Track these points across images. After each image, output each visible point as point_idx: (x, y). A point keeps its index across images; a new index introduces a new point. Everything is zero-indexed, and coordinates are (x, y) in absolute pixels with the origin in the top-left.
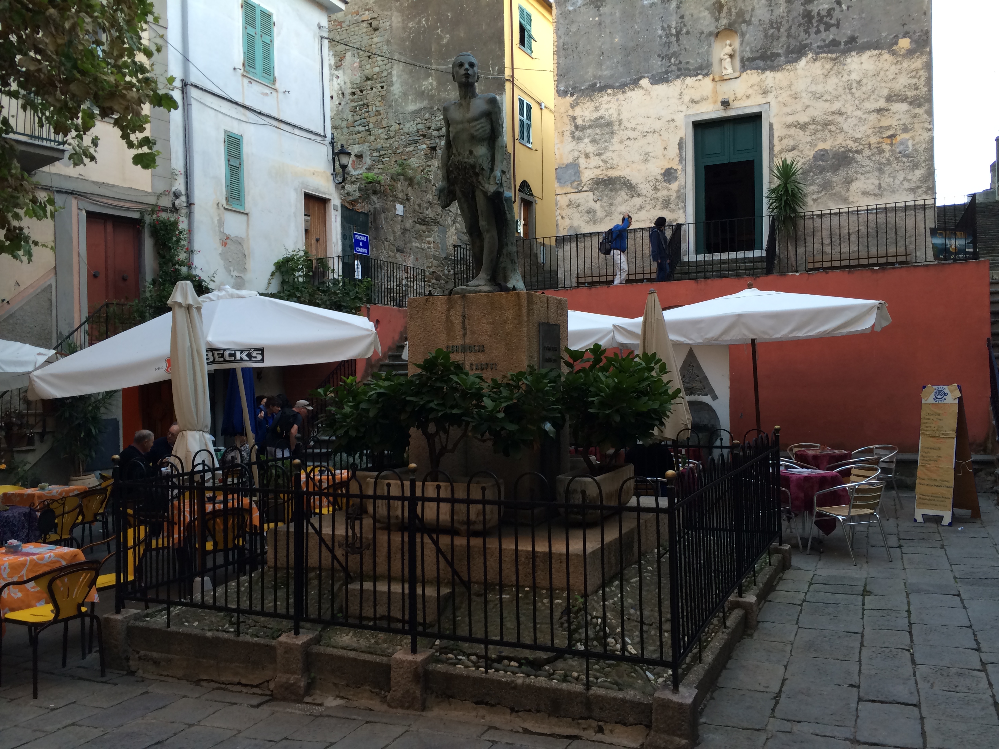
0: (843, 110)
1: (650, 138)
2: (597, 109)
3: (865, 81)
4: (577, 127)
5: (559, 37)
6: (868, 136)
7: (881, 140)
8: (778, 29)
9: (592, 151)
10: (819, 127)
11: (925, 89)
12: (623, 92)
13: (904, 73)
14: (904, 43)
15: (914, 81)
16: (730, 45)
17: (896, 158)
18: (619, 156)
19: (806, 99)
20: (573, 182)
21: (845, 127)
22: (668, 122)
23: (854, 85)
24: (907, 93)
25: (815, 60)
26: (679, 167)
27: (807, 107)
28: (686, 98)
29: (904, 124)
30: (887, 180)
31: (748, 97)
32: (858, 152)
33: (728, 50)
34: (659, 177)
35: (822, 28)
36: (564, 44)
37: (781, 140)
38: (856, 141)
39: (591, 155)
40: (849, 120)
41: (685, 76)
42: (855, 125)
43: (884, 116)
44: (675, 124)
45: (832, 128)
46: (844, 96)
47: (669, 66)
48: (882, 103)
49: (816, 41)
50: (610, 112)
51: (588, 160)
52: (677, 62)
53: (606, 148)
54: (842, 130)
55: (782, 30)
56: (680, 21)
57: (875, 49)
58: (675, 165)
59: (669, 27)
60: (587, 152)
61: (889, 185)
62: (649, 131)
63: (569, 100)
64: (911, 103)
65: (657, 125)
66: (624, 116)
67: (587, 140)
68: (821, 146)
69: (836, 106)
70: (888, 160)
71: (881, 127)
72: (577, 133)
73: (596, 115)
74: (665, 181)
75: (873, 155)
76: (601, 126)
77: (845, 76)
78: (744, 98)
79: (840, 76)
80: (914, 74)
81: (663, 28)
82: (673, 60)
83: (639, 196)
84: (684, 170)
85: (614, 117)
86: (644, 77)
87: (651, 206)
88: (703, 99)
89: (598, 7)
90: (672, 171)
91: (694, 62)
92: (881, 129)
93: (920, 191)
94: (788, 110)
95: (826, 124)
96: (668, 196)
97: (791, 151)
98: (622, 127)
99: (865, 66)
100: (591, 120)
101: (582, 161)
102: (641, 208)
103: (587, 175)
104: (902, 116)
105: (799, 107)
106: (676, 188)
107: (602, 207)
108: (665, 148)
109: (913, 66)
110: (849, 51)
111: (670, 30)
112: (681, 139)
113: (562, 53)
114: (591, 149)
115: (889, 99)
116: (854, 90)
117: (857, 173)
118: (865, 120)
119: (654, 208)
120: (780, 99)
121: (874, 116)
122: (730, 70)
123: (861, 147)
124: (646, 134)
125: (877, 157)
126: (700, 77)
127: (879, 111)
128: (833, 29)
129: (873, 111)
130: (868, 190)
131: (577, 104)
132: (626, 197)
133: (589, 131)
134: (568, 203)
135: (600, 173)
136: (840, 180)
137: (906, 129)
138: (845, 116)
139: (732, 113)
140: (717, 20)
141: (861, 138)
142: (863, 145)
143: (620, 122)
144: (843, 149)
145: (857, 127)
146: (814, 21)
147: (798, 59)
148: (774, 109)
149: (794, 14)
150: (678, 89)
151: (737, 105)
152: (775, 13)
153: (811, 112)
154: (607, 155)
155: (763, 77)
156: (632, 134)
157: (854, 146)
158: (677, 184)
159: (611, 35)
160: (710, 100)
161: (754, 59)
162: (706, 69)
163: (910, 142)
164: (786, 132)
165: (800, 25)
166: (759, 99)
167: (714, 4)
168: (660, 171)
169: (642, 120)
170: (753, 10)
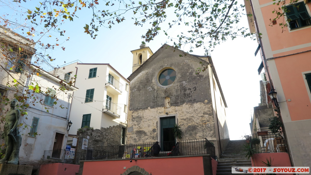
1: (150, 121)
2: (138, 114)
3: (198, 109)
4: (133, 118)
5: (130, 97)
6: (200, 122)
7: (203, 123)
8: (178, 97)
10: (188, 120)
11: (212, 112)
12: (144, 110)
13: (207, 108)
14: (206, 101)
15: (209, 110)
16: (168, 100)
17: (207, 128)
18: (143, 125)
19: (185, 113)
20: (131, 131)
22: (154, 117)
23: (196, 110)
24: (208, 112)
25: (187, 104)
26: (157, 129)
28: (158, 112)
29: (208, 120)
30: (205, 133)
31: (172, 112)
32: (198, 126)
33: (168, 101)
34: (152, 131)
35: (188, 97)
36: (132, 99)
37: (180, 123)
38: (197, 123)
39: (136, 125)
41: (158, 107)
42: (197, 120)
43: (203, 118)
44: (156, 118)
45: (191, 120)
46: (194, 113)
47: (154, 105)
48: (202, 115)
49: (187, 100)
50: (141, 114)
53: (140, 123)
54: (194, 121)
55: (179, 97)
56: (157, 94)
57: (200, 102)
58: (155, 128)
59: (155, 96)
61: (205, 135)
62: (150, 119)
63: (132, 111)
64: (209, 115)
65: (152, 118)
67: (135, 121)
68: (189, 124)
69: (192, 115)
70: (205, 128)
73: (138, 115)
74: (153, 132)
76: (139, 118)
77: (194, 108)
79: (192, 108)
80: (209, 108)
81: (153, 96)
82: (155, 103)
83: (147, 136)
84: (158, 129)
85: (142, 116)
86: (149, 107)
88: (162, 112)
89: (139, 91)
91: (160, 104)
92: (203, 121)
93: (213, 137)
94: (181, 115)
95: (190, 119)
96: (154, 136)
97: (182, 125)
99: (198, 106)
100: (136, 116)
101: (134, 126)
102: (147, 139)
103: (135, 130)
104: (207, 118)
105: (184, 115)
108: (153, 124)
109: (209, 106)
110: (194, 102)
112: (157, 122)
113: (131, 101)
114: (136, 123)
115: (204, 114)
116: (196, 111)
117: (198, 131)
118: (199, 118)
119: (150, 139)
120: (179, 113)
121: (201, 118)
122: (168, 106)
125: (202, 128)
126: (161, 107)
127: (202, 116)
128: (190, 97)
129: (200, 116)
130: (201, 136)
131: (134, 112)
132: (144, 136)
133: (136, 119)
134: (130, 137)
135: (138, 129)
136: (194, 133)
137: (208, 121)
138: (194, 117)
139: (168, 116)
140: (165, 95)
142: (199, 124)
143: (143, 117)
144: (194, 125)
146: (186, 95)
147: (183, 104)
148: (178, 115)
149: (182, 94)
150: (156, 110)
151: (170, 114)
152: (178, 94)
153: (186, 116)
154: (140, 125)
155: (175, 108)
156: (146, 120)
157: (197, 125)
158: (156, 133)
159: (142, 97)
160: (164, 113)
161: (173, 103)
162: (163, 105)
163: (209, 124)
164: (181, 121)
165: (183, 96)
166: (175, 113)
167: (165, 91)
168: (152, 129)
169: (148, 117)
170: (173, 93)
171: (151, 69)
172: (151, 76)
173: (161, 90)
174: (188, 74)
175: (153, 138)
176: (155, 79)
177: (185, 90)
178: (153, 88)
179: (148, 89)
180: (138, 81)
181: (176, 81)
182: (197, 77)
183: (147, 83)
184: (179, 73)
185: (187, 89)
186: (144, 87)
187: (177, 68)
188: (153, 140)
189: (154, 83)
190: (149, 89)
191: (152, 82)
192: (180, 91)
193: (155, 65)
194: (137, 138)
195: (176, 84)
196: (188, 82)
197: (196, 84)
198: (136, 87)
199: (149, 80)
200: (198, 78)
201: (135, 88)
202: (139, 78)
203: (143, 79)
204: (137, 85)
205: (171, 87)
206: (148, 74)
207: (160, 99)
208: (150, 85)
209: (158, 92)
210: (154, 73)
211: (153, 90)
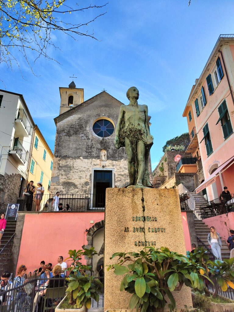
2: (66, 162)
4: (60, 166)
5: (57, 142)
8: (116, 151)
12: (75, 159)
16: (105, 153)
18: (72, 176)
19: (123, 169)
20: (57, 182)
22: (87, 169)
25: (125, 160)
26: (90, 182)
27: (124, 171)
28: (93, 164)
31: (109, 166)
37: (117, 178)
39: (63, 175)
41: (93, 158)
44: (89, 170)
47: (88, 155)
50: (70, 164)
53: (68, 174)
56: (92, 144)
58: (88, 181)
59: (89, 145)
63: (58, 158)
65: (84, 169)
66: (75, 165)
67: (62, 171)
72: (60, 168)
74: (85, 185)
76: (67, 167)
81: (87, 145)
82: (89, 153)
83: (77, 188)
84: (91, 182)
85: (72, 165)
86: (81, 156)
87: (81, 192)
88: (97, 165)
89: (69, 137)
91: (95, 155)
94: (119, 171)
96: (86, 189)
97: (120, 181)
98: (74, 169)
100: (64, 165)
101: (60, 176)
103: (62, 180)
105: (121, 170)
106: (89, 188)
107: (65, 190)
108: (86, 176)
112: (91, 174)
113: (57, 146)
114: (63, 173)
120: (117, 168)
122: (104, 159)
124: (81, 171)
126: (97, 159)
131: (61, 160)
132: (73, 188)
134: (54, 188)
135: (66, 180)
139: (104, 169)
140: (101, 146)
143: (73, 167)
147: (121, 159)
148: (115, 170)
150: (91, 161)
151: (106, 167)
153: (124, 172)
154: (69, 175)
155: (113, 162)
156: (77, 171)
158: (89, 186)
159: (72, 144)
160: (99, 165)
161: (111, 157)
162: (98, 157)
164: (118, 176)
165: (121, 151)
166: (112, 167)
167: (101, 142)
168: (84, 182)
169: (80, 167)
170: (110, 146)
171: (85, 115)
172: (85, 123)
173: (97, 140)
176: (90, 127)
178: (87, 136)
179: (81, 136)
180: (67, 125)
183: (80, 130)
189: (88, 131)
190: (82, 137)
191: (86, 130)
193: (90, 111)
198: (66, 131)
199: (83, 127)
201: (63, 132)
202: (69, 121)
203: (74, 123)
204: (67, 129)
205: (108, 139)
206: (80, 119)
207: (96, 150)
208: (83, 133)
209: (92, 142)
210: (89, 120)
211: (87, 139)
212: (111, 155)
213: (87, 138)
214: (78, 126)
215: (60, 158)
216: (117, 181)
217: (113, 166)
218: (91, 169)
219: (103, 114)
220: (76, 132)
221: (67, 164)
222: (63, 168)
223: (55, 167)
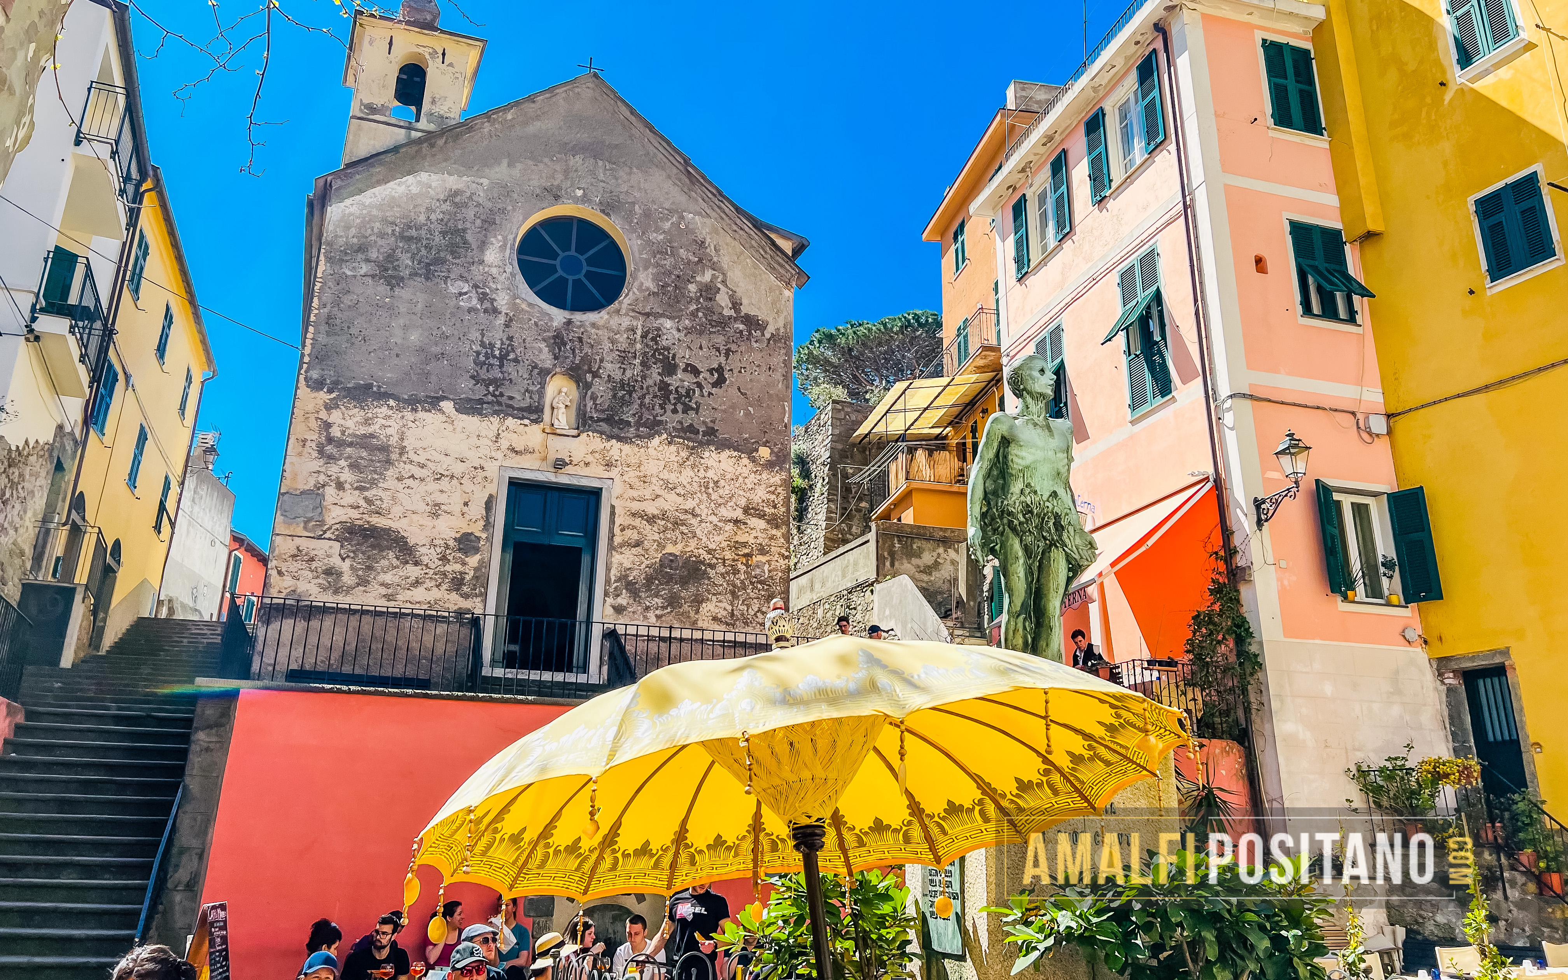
0: (698, 511)
1: (444, 483)
2: (367, 422)
3: (722, 483)
4: (330, 440)
5: (323, 305)
6: (723, 549)
7: (737, 557)
8: (630, 393)
9: (349, 480)
10: (670, 525)
11: (784, 509)
12: (412, 409)
13: (764, 486)
14: (764, 453)
15: (773, 497)
16: (568, 393)
17: (752, 583)
18: (393, 498)
19: (656, 486)
20: (310, 520)
21: (698, 532)
22: (475, 468)
23: (711, 485)
24: (765, 509)
25: (670, 443)
26: (484, 536)
27: (658, 496)
28: (504, 444)
29: (761, 544)
30: (741, 607)
31: (587, 464)
32: (712, 566)
33: (564, 398)
34: (451, 543)
35: (680, 407)
36: (329, 317)
37: (622, 530)
38: (709, 552)
39: (347, 486)
40: (703, 525)
41: (508, 415)
42: (710, 532)
43: (741, 529)
44: (485, 474)
45: (683, 528)
46: (699, 495)
47: (485, 395)
48: (739, 514)
49: (671, 419)
50: (389, 431)
51: (341, 493)
52: (497, 393)
53: (373, 483)
54: (694, 535)
55: (634, 396)
56: (508, 342)
57: (735, 451)
58: (477, 529)
59: (492, 346)
60: (342, 480)
61: (743, 615)
62: (446, 473)
63: (323, 396)
64: (768, 522)
65: (458, 469)
66: (410, 443)
67: (343, 463)
68: (670, 549)
69: (690, 504)
70: (742, 582)
71: (737, 542)
72: (329, 449)
73: (363, 430)
74: (460, 550)
75: (727, 573)
76: (372, 449)
77: (702, 471)
78: (582, 464)
79: (696, 470)
80: (773, 490)
81: (483, 344)
82: (491, 389)
83: (416, 564)
84: (491, 540)
85: (394, 441)
86: (447, 398)
87: (433, 583)
88: (527, 451)
89: (391, 286)
90: (473, 537)
91: (521, 399)
92: (737, 546)
94: (634, 493)
95: (677, 524)
96: (461, 573)
97: (634, 547)
98: (404, 459)
99: (723, 465)
100: (356, 436)
101: (330, 492)
102: (417, 583)
103: (338, 516)
104: (759, 534)
105: (648, 493)
106: (476, 565)
107: (352, 568)
108: (466, 504)
109: (772, 481)
110: (708, 443)
111: (492, 350)
112: (491, 496)
113: (324, 327)
114: (347, 476)
115: (746, 511)
116: (710, 490)
117: (708, 591)
118: (721, 529)
119: (437, 586)
120: (626, 478)
121: (730, 527)
122: (564, 424)
123: (714, 561)
125: (732, 577)
126: (527, 422)
127: (736, 522)
128: (692, 414)
129: (730, 521)
130: (719, 616)
131: (337, 407)
132: (395, 562)
133: (349, 450)
134: (294, 551)
135: (359, 516)
136: (689, 597)
137: (763, 551)
138: (699, 519)
139: (563, 479)
140: (556, 358)
141: (715, 550)
142: (717, 559)
143: (403, 450)
144: (694, 559)
145: (711, 536)
146: (672, 397)
147: (650, 437)
148: (618, 488)
149: (650, 382)
150: (494, 428)
151: (569, 469)
152: (629, 374)
153: (660, 502)
154: (374, 492)
155: (608, 445)
156: (418, 472)
157: (707, 557)
158: (477, 557)
159: (405, 328)
160: (537, 455)
161: (599, 420)
162: (534, 413)
163: (767, 566)
164: (629, 521)
165: (655, 396)
166: (600, 471)
167: (555, 337)
168: (454, 535)
169: (436, 456)
170: (602, 361)
171: (485, 182)
172: (478, 222)
173: (536, 324)
174: (692, 288)
175: (457, 583)
176: (503, 248)
177: (670, 368)
178: (485, 294)
179: (453, 290)
180: (385, 221)
181: (625, 300)
182: (736, 319)
183: (449, 257)
184: (646, 268)
185: (682, 366)
186: (428, 271)
187: (639, 237)
188: (454, 596)
189: (494, 271)
190: (461, 294)
191: (482, 262)
192: (643, 364)
193: (511, 164)
194: (345, 566)
195: (626, 322)
196: (689, 331)
197: (727, 355)
198: (373, 255)
199: (465, 242)
200: (742, 327)
201: (360, 256)
202: (393, 202)
203: (422, 218)
204: (380, 242)
205: (593, 325)
206: (457, 200)
207: (526, 376)
208: (466, 275)
209: (511, 331)
210: (503, 211)
211: (486, 311)
212: (603, 411)
213: (486, 305)
214: (444, 234)
215: (333, 395)
216: (621, 546)
217: (609, 465)
218: (492, 469)
219: (579, 193)
220: (428, 265)
221: (371, 430)
222: (348, 450)
223: (304, 441)
